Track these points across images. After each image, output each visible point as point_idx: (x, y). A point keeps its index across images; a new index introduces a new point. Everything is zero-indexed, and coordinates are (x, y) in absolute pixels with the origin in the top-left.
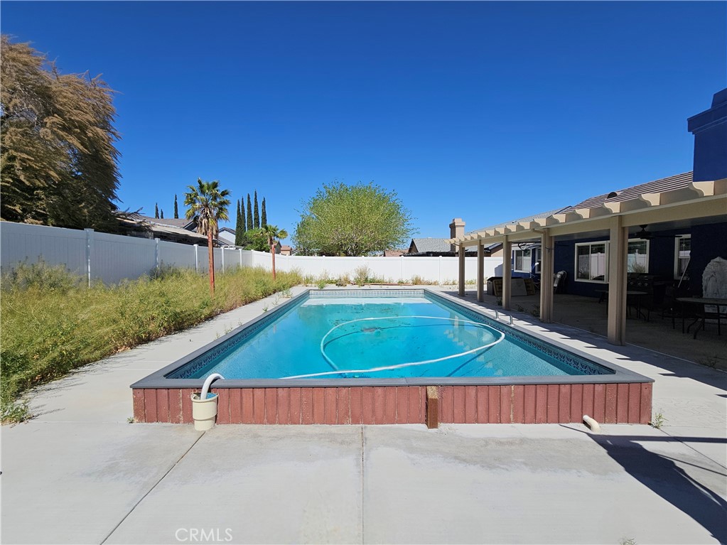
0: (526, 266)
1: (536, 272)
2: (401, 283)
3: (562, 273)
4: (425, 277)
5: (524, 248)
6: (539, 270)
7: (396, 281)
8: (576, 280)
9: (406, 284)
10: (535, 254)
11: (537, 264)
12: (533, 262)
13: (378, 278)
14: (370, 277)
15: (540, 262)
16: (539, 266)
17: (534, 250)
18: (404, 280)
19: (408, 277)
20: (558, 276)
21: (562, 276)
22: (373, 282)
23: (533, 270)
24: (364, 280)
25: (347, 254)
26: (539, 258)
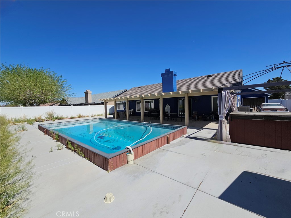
0: (122, 108)
1: (125, 110)
2: (72, 118)
3: (133, 109)
4: (83, 114)
5: (121, 102)
6: (126, 109)
7: (69, 117)
8: (137, 111)
9: (75, 118)
10: (124, 104)
11: (125, 107)
12: (124, 107)
13: (60, 116)
14: (55, 116)
15: (126, 107)
16: (126, 108)
17: (124, 103)
18: (74, 116)
19: (75, 115)
20: (132, 111)
21: (133, 110)
22: (57, 118)
23: (124, 109)
24: (51, 118)
25: (32, 105)
26: (126, 105)
